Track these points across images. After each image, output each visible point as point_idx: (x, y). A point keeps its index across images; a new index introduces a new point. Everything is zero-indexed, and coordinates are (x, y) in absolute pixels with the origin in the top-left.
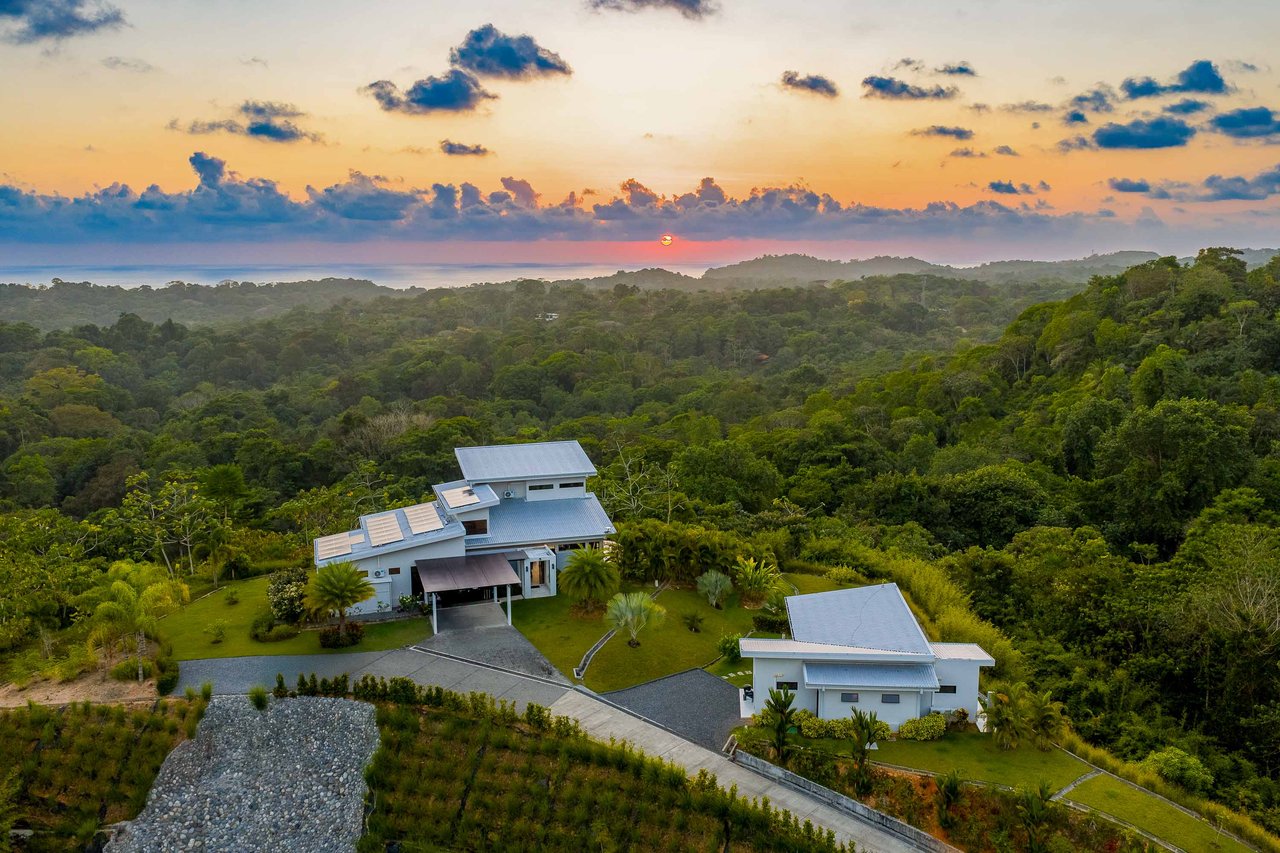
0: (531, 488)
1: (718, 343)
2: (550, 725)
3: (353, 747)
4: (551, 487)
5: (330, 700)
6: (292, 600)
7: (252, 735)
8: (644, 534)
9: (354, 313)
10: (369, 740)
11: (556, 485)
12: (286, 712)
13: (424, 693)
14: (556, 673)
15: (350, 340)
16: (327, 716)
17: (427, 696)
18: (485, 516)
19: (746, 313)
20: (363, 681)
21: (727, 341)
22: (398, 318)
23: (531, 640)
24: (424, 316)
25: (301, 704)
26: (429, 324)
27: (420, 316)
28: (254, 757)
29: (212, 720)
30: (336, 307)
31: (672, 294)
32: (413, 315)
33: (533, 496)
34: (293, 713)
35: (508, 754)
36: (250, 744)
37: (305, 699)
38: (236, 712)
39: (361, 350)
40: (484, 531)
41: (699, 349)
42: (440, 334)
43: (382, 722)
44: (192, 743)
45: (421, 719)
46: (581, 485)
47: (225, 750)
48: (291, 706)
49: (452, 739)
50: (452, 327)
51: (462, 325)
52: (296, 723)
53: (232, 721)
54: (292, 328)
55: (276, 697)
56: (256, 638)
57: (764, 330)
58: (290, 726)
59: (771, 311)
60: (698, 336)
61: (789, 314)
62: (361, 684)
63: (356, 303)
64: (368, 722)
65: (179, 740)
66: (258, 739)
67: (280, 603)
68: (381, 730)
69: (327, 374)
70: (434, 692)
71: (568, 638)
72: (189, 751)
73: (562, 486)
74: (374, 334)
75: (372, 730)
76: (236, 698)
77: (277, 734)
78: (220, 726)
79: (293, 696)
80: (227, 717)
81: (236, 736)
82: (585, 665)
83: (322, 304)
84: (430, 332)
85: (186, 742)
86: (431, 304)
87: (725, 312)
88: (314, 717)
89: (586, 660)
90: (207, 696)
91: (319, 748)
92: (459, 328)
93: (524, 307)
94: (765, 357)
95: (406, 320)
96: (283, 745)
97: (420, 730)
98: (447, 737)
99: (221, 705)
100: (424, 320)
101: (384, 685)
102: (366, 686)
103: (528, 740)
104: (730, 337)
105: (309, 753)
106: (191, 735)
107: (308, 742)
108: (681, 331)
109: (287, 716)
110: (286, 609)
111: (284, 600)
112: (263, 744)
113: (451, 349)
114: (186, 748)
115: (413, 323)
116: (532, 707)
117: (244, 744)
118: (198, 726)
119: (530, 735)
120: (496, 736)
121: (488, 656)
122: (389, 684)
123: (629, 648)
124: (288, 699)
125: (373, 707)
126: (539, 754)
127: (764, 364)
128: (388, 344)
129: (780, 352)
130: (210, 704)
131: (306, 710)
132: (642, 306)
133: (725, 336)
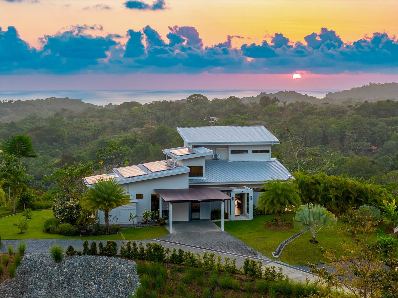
0: (233, 152)
1: (339, 137)
2: (261, 274)
3: (121, 289)
4: (246, 152)
5: (105, 258)
6: (71, 209)
7: (52, 280)
8: (316, 180)
9: (71, 118)
10: (132, 284)
11: (250, 151)
12: (75, 264)
13: (170, 254)
14: (260, 254)
15: (68, 134)
16: (103, 268)
17: (173, 255)
18: (202, 163)
19: (360, 115)
20: (128, 245)
21: (346, 135)
22: (102, 120)
23: (240, 238)
24: (120, 119)
25: (85, 260)
26: (124, 124)
27: (117, 119)
28: (52, 294)
29: (25, 268)
30: (57, 114)
31: (303, 105)
32: (112, 118)
33: (233, 158)
34: (80, 265)
35: (231, 292)
36: (50, 285)
37: (88, 257)
38: (41, 263)
39: (76, 141)
40: (201, 175)
41: (325, 140)
42: (132, 130)
43: (141, 272)
44: (12, 281)
45: (169, 271)
46: (267, 151)
47: (33, 289)
48: (78, 261)
49: (190, 283)
50: (140, 125)
51: (148, 123)
52: (81, 272)
53: (38, 269)
54: (27, 127)
55: (68, 255)
56: (48, 231)
57: (373, 128)
58: (78, 273)
59: (378, 116)
60: (324, 132)
61: (392, 118)
62: (126, 248)
63: (72, 112)
64: (132, 272)
65: (3, 278)
66: (56, 282)
67: (63, 211)
68: (140, 277)
69: (53, 156)
70: (177, 253)
71: (266, 238)
72: (10, 286)
73: (254, 152)
74: (85, 130)
75: (134, 277)
76: (41, 254)
77: (69, 279)
78: (31, 272)
79: (79, 254)
80: (35, 266)
81: (41, 280)
82: (280, 251)
83: (47, 114)
84: (125, 129)
85: (9, 280)
86: (125, 111)
87: (344, 116)
88: (94, 268)
89: (280, 248)
90: (22, 252)
91: (97, 290)
92: (146, 125)
93: (193, 112)
94: (374, 148)
95: (107, 121)
96: (72, 286)
97: (168, 278)
98: (188, 282)
99: (31, 258)
100: (121, 121)
101: (142, 249)
102: (129, 249)
103: (246, 284)
104: (348, 133)
105: (90, 292)
106: (12, 276)
107: (89, 285)
108: (311, 128)
109: (75, 267)
110: (67, 215)
111: (66, 208)
112: (59, 285)
113: (141, 139)
114: (9, 284)
115: (113, 123)
116: (248, 261)
117: (46, 285)
118: (16, 270)
119: (246, 281)
120: (222, 280)
121: (209, 245)
122: (145, 248)
123: (311, 243)
124: (76, 256)
125: (135, 263)
126: (254, 292)
127: (374, 153)
128: (95, 137)
129: (386, 144)
130: (24, 258)
131: (88, 264)
132: (281, 113)
133: (345, 132)
